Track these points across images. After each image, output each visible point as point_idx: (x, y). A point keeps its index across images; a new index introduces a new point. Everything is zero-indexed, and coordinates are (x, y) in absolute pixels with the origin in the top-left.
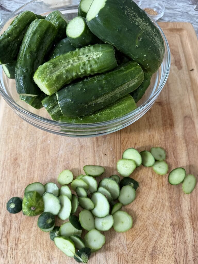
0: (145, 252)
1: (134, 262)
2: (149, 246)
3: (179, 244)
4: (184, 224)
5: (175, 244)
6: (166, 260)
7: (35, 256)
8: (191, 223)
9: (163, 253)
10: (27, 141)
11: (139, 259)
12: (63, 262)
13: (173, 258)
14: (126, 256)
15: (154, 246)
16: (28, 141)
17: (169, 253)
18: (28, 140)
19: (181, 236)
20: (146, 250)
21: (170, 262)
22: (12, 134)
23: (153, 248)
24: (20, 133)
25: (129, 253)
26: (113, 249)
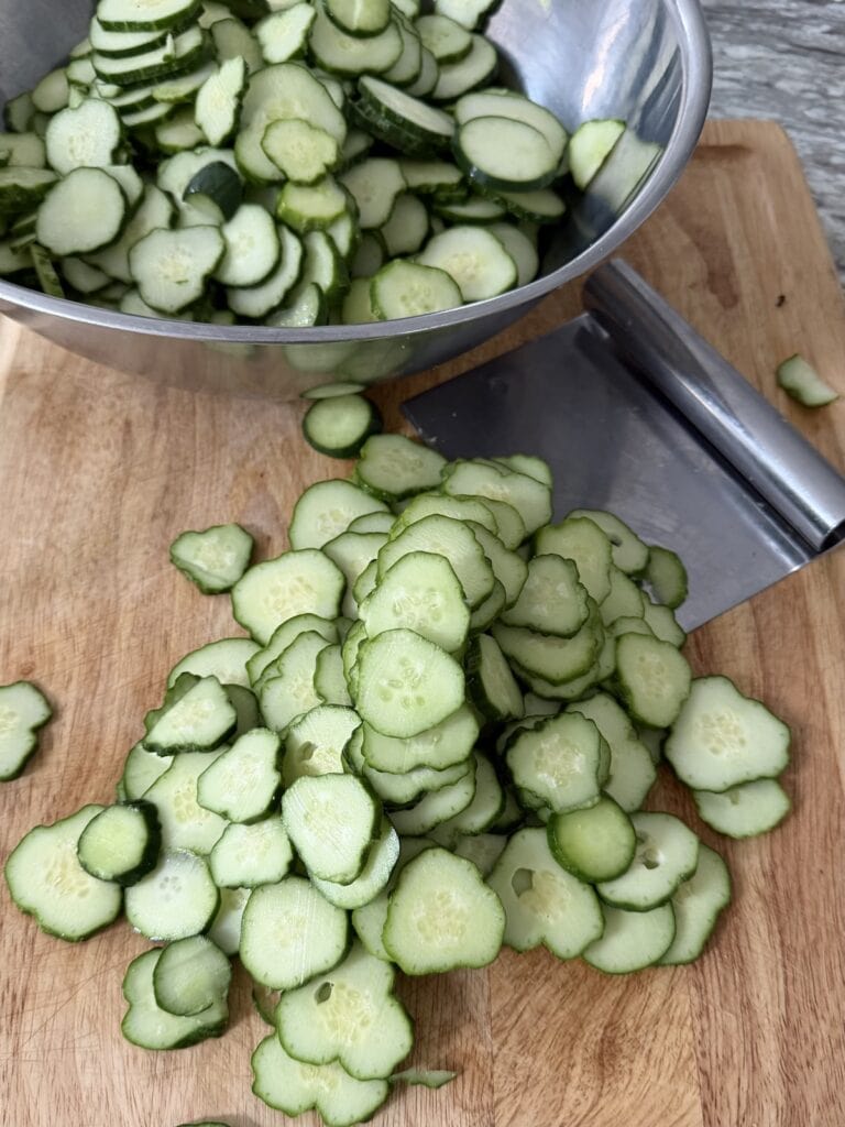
0: (572, 1049)
1: (520, 1090)
2: (590, 1022)
3: (718, 1015)
5: (704, 1012)
6: (661, 1082)
7: (94, 1060)
8: (775, 927)
9: (650, 1051)
10: (77, 597)
11: (543, 1074)
13: (695, 1075)
14: (489, 1062)
15: (611, 1024)
16: (81, 599)
17: (676, 1050)
18: (81, 592)
20: (572, 1039)
21: (681, 1090)
23: (606, 1028)
25: (499, 1049)
26: (430, 1033)
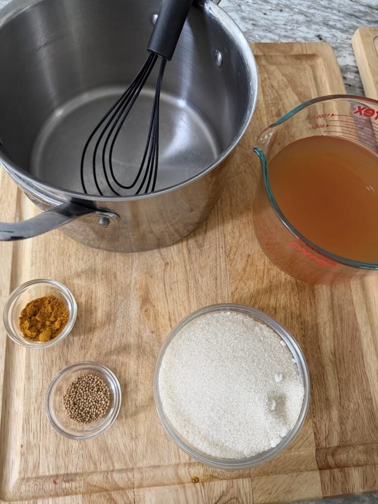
4: (325, 374)
12: (153, 440)
19: (322, 391)
22: (53, 250)
24: (66, 247)
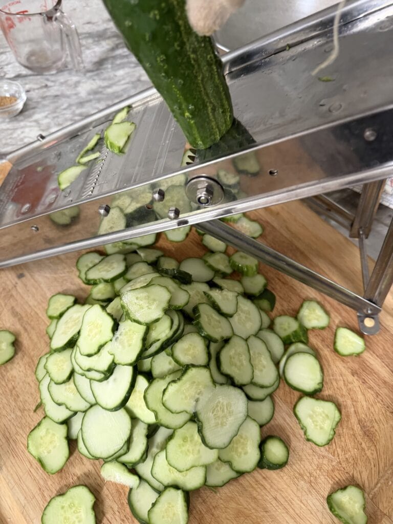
0: (356, 439)
1: (355, 465)
2: (354, 426)
3: (381, 392)
5: (378, 395)
6: (386, 426)
9: (375, 420)
11: (356, 455)
14: (340, 466)
15: (359, 421)
17: (381, 413)
20: (354, 435)
23: (359, 424)
25: (339, 458)
26: (316, 473)
